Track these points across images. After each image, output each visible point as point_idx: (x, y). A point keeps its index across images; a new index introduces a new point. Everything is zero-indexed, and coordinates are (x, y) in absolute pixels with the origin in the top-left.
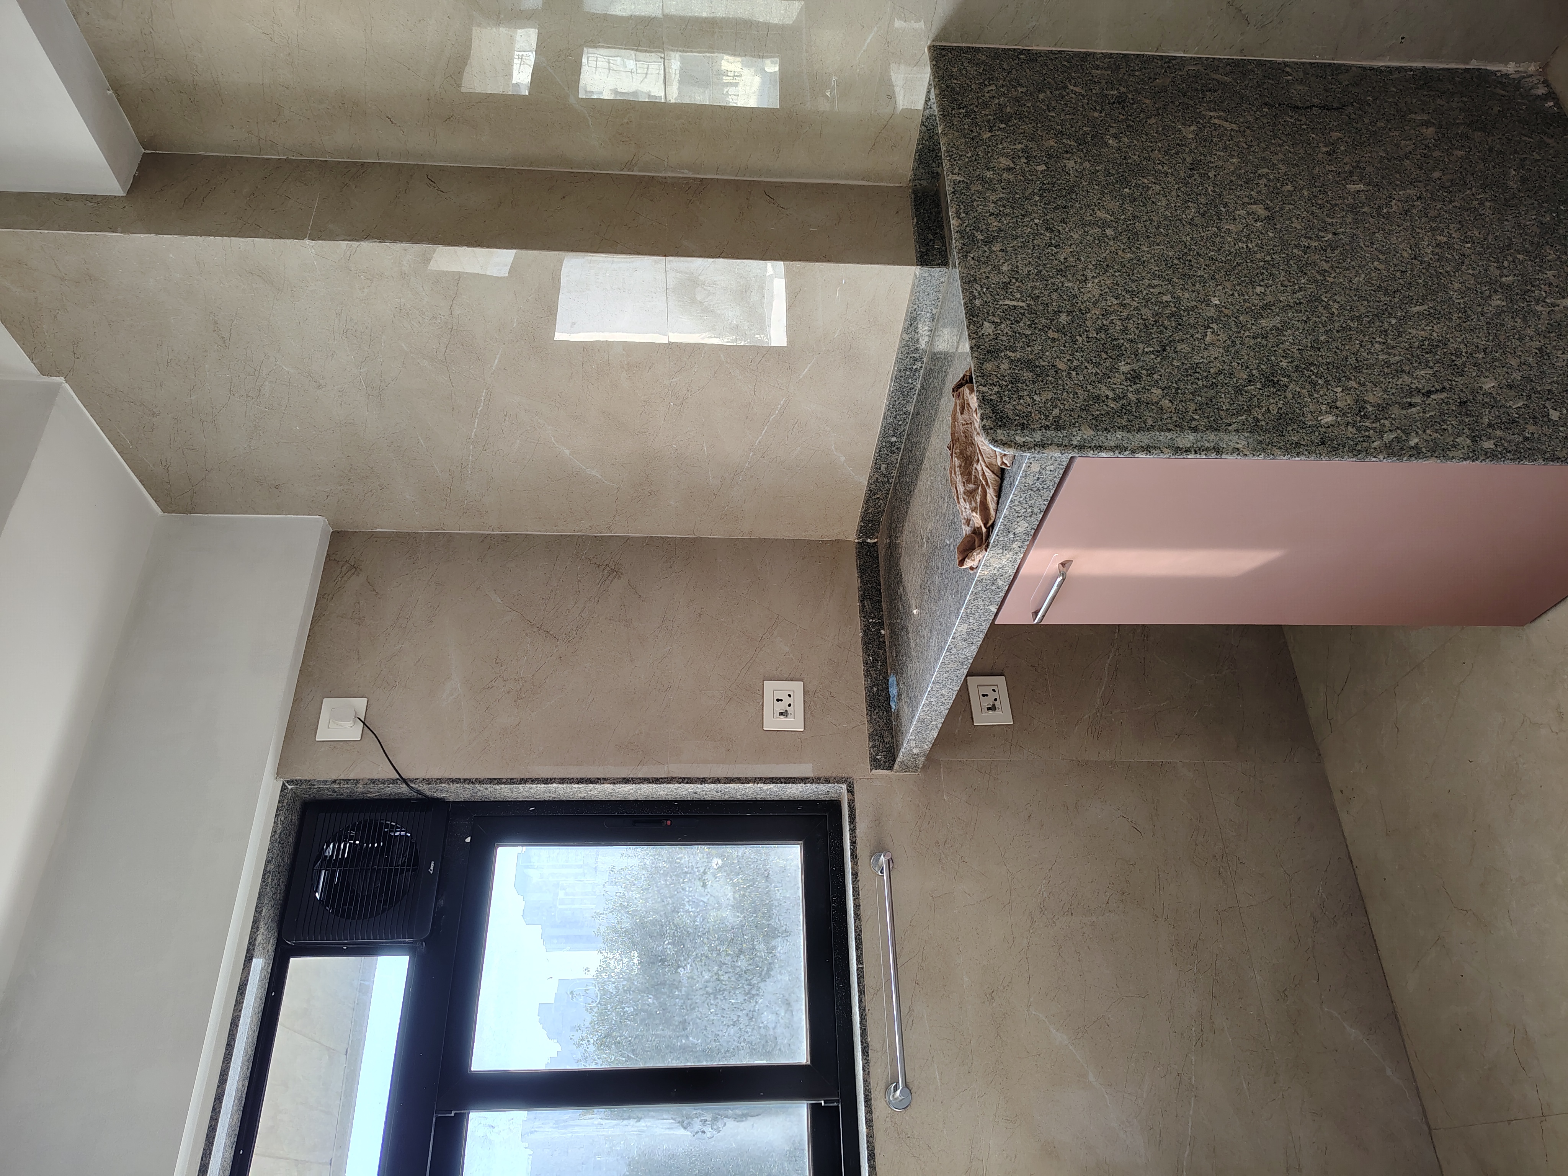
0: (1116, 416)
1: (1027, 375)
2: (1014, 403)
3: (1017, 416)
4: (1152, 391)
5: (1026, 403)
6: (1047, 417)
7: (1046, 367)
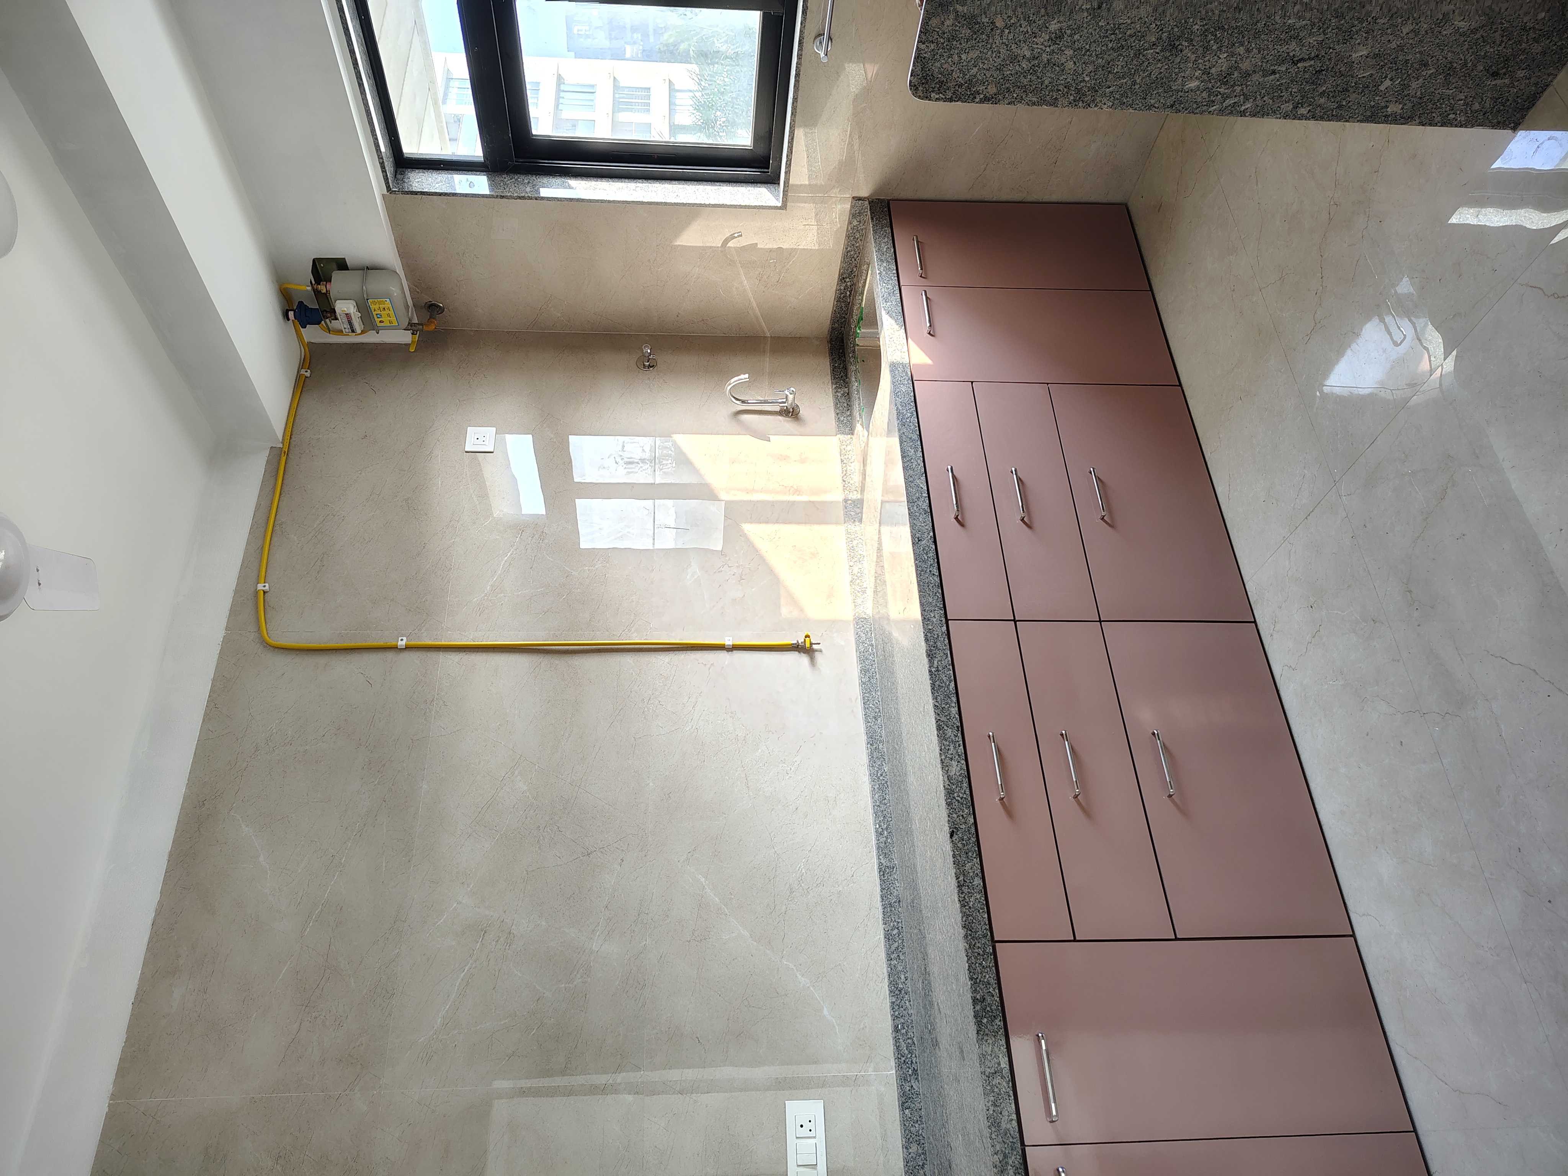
0: (1022, 76)
1: (966, 32)
2: (943, 61)
3: (941, 74)
4: (1065, 52)
5: (952, 62)
6: (965, 75)
7: (985, 24)
